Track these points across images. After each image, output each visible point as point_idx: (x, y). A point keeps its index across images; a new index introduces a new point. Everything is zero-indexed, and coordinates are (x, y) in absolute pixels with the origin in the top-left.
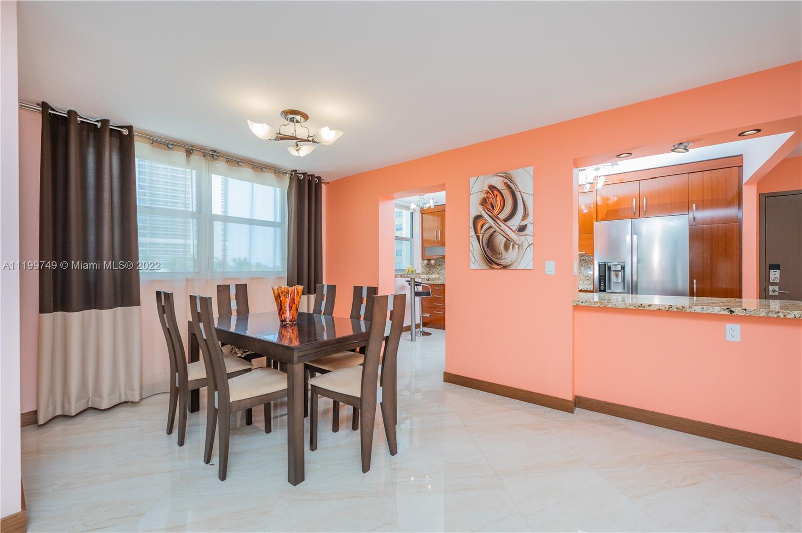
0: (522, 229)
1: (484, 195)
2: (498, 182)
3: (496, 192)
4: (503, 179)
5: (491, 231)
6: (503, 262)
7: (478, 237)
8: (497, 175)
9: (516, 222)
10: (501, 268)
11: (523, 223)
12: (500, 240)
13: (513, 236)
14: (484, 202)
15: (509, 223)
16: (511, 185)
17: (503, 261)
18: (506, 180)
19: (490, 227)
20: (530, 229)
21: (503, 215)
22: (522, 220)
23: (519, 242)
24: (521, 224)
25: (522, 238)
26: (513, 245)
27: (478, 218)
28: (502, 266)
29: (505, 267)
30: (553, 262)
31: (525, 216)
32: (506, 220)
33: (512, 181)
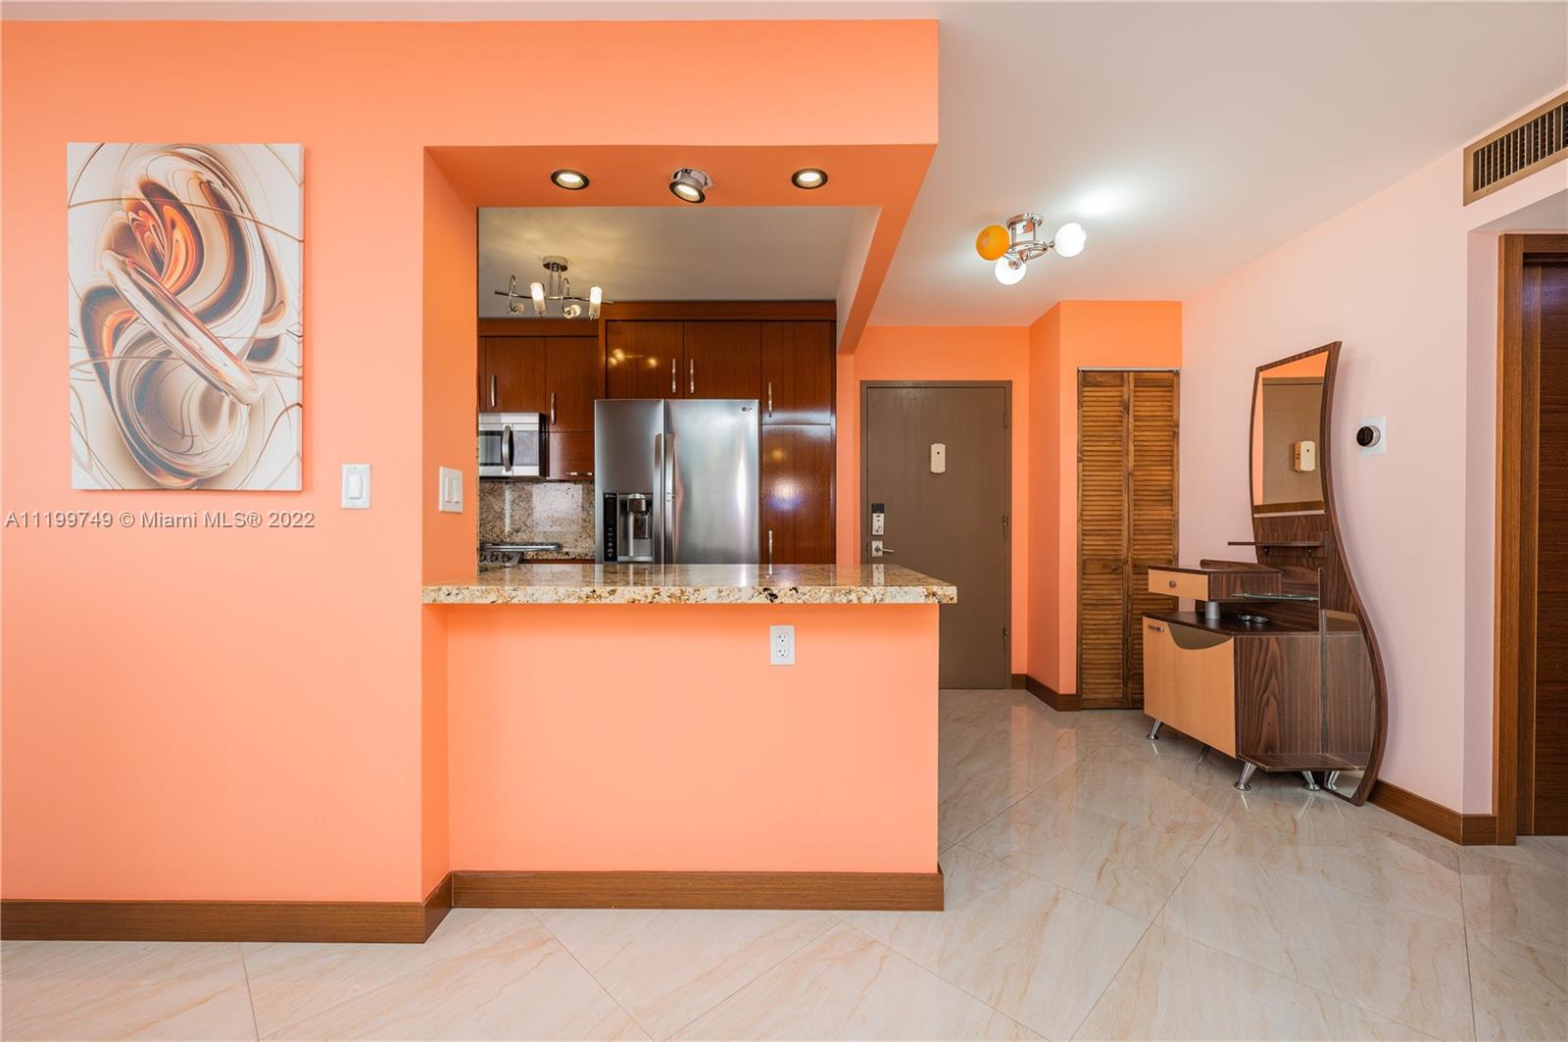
0: (263, 350)
1: (123, 216)
2: (179, 178)
3: (169, 211)
4: (195, 167)
5: (154, 350)
6: (197, 465)
7: (102, 372)
8: (173, 151)
9: (242, 324)
10: (188, 489)
11: (267, 332)
12: (186, 386)
13: (233, 374)
14: (124, 241)
15: (219, 327)
16: (225, 193)
17: (198, 460)
18: (207, 176)
19: (150, 336)
20: (289, 353)
21: (198, 297)
22: (263, 321)
23: (253, 397)
24: (259, 336)
25: (263, 382)
26: (233, 406)
27: (99, 299)
28: (193, 480)
29: (203, 485)
30: (364, 467)
31: (273, 308)
32: (209, 314)
33: (227, 181)
